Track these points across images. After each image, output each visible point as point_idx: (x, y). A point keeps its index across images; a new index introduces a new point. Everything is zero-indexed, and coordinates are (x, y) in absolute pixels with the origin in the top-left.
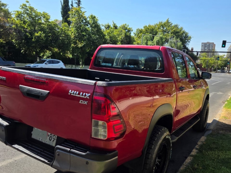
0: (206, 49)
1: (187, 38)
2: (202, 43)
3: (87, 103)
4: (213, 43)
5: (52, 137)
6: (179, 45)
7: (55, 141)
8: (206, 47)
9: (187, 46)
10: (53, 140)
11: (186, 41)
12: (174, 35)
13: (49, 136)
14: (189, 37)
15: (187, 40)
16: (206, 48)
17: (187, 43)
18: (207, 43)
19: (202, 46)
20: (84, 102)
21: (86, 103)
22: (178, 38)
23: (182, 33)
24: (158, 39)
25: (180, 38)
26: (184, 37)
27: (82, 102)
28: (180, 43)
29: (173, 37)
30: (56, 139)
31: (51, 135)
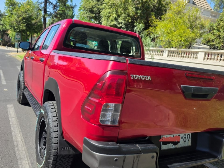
7: (190, 140)
30: (190, 137)
31: (185, 136)
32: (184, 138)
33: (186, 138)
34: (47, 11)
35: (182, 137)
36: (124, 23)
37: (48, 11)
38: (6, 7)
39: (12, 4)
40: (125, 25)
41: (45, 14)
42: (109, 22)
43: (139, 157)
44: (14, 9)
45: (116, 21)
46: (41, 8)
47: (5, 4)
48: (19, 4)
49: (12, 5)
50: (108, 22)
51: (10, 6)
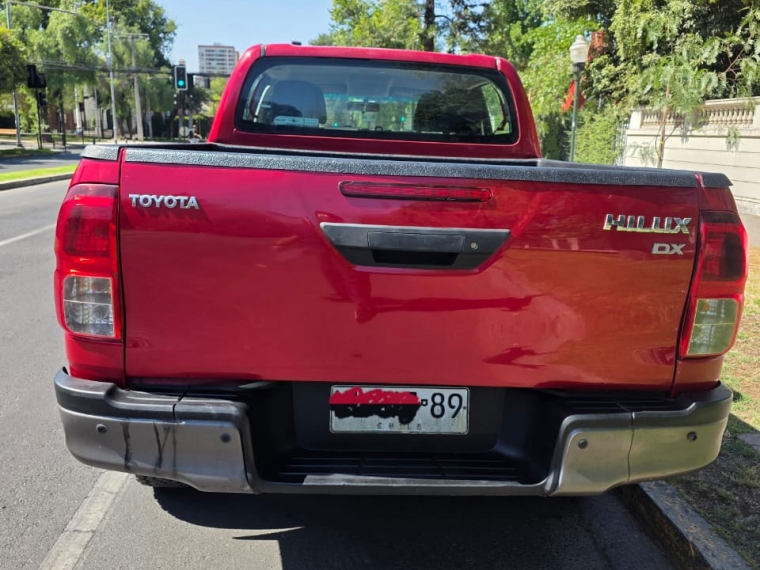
0: (214, 68)
1: (163, 25)
2: (200, 46)
3: (682, 249)
4: (233, 47)
5: (446, 403)
6: (140, 50)
7: (463, 413)
8: (212, 60)
9: (166, 55)
10: (449, 412)
11: (161, 35)
12: (118, 13)
13: (430, 403)
14: (168, 21)
15: (165, 33)
16: (214, 63)
17: (166, 43)
18: (215, 46)
19: (201, 55)
20: (671, 248)
21: (678, 249)
22: (132, 24)
23: (143, 8)
24: (66, 24)
25: (139, 23)
26: (154, 23)
27: (661, 249)
28: (143, 44)
29: (117, 20)
30: (465, 404)
31: (438, 399)
32: (435, 404)
33: (441, 404)
34: (435, 16)
35: (426, 401)
36: (691, 12)
37: (438, 16)
38: (334, 23)
39: (350, 12)
40: (694, 17)
41: (428, 27)
42: (632, 18)
43: (174, 432)
44: (354, 27)
45: (659, 8)
46: (415, 10)
47: (330, 15)
48: (368, 8)
49: (350, 15)
50: (626, 18)
51: (344, 18)
